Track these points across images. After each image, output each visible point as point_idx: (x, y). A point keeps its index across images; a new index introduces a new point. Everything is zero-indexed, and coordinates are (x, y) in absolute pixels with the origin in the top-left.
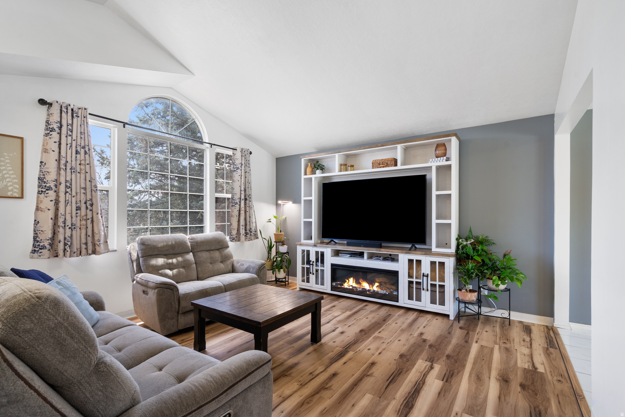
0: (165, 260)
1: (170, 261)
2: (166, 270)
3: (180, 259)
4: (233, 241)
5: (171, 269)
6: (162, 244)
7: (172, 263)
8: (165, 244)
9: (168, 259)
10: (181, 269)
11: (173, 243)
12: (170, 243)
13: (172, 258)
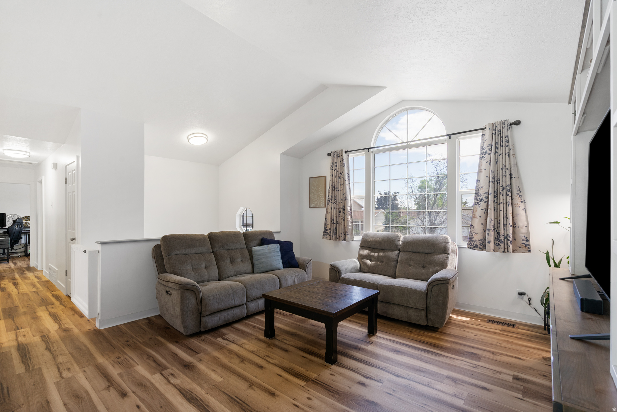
0: (370, 252)
1: (373, 254)
2: (367, 260)
3: (381, 254)
4: (474, 248)
5: (371, 261)
6: (371, 239)
7: (374, 256)
8: (374, 239)
9: (372, 252)
10: (379, 263)
11: (381, 239)
12: (378, 239)
13: (375, 252)
